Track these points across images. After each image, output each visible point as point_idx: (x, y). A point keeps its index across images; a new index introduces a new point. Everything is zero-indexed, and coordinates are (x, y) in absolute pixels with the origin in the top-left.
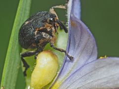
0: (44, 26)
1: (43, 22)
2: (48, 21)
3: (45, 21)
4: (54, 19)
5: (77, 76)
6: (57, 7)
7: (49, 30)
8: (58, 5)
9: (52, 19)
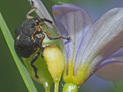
0: (35, 30)
1: (32, 27)
2: (36, 24)
3: (33, 26)
4: (38, 20)
5: (83, 47)
6: (29, 13)
7: (39, 30)
8: (29, 11)
9: (37, 21)
